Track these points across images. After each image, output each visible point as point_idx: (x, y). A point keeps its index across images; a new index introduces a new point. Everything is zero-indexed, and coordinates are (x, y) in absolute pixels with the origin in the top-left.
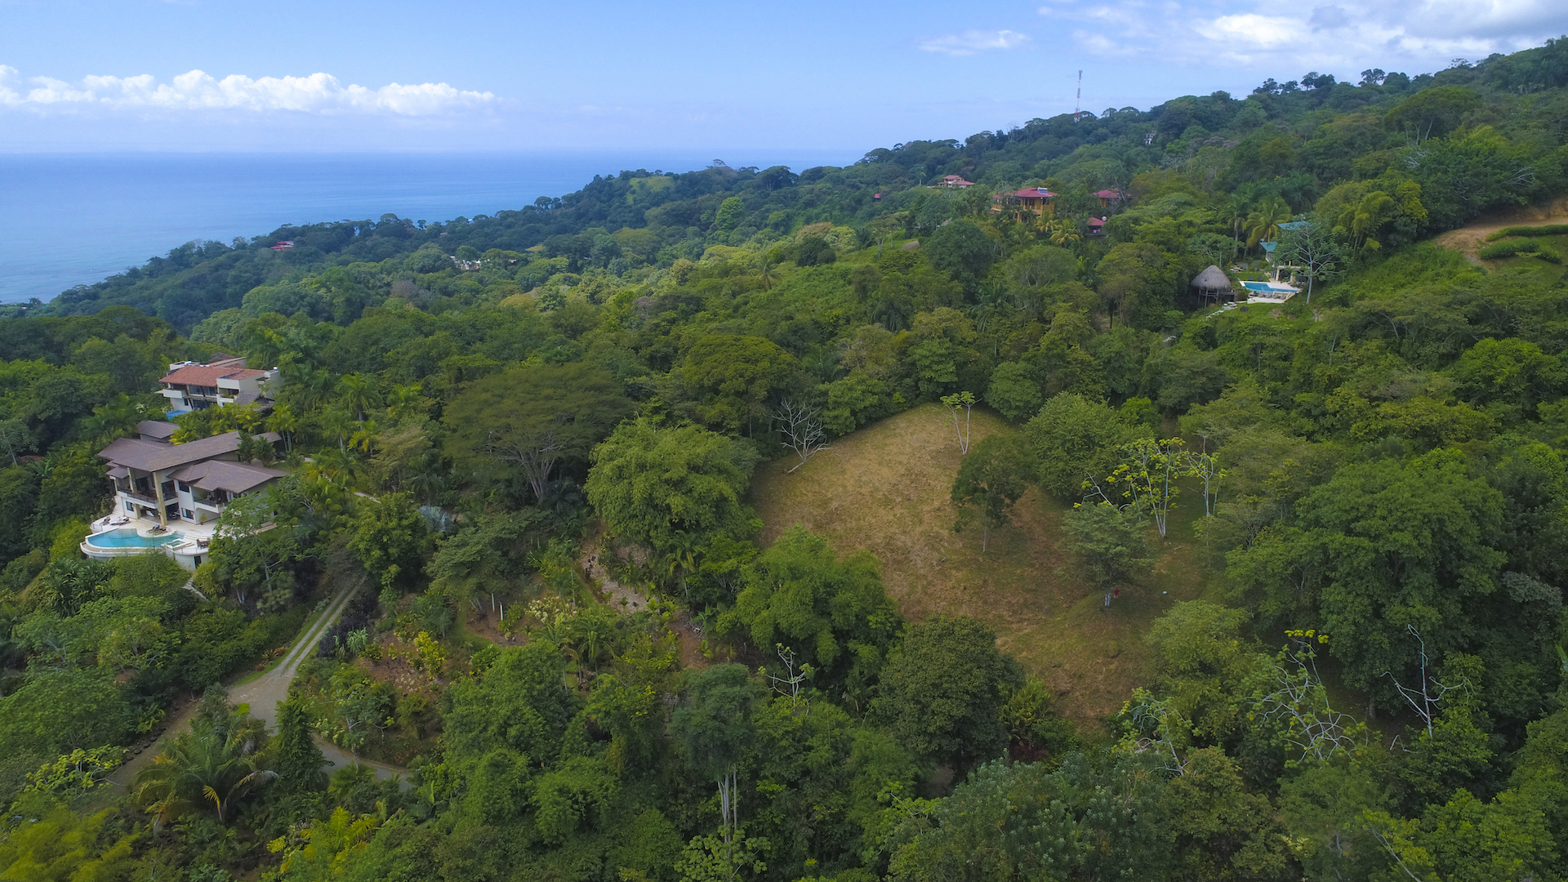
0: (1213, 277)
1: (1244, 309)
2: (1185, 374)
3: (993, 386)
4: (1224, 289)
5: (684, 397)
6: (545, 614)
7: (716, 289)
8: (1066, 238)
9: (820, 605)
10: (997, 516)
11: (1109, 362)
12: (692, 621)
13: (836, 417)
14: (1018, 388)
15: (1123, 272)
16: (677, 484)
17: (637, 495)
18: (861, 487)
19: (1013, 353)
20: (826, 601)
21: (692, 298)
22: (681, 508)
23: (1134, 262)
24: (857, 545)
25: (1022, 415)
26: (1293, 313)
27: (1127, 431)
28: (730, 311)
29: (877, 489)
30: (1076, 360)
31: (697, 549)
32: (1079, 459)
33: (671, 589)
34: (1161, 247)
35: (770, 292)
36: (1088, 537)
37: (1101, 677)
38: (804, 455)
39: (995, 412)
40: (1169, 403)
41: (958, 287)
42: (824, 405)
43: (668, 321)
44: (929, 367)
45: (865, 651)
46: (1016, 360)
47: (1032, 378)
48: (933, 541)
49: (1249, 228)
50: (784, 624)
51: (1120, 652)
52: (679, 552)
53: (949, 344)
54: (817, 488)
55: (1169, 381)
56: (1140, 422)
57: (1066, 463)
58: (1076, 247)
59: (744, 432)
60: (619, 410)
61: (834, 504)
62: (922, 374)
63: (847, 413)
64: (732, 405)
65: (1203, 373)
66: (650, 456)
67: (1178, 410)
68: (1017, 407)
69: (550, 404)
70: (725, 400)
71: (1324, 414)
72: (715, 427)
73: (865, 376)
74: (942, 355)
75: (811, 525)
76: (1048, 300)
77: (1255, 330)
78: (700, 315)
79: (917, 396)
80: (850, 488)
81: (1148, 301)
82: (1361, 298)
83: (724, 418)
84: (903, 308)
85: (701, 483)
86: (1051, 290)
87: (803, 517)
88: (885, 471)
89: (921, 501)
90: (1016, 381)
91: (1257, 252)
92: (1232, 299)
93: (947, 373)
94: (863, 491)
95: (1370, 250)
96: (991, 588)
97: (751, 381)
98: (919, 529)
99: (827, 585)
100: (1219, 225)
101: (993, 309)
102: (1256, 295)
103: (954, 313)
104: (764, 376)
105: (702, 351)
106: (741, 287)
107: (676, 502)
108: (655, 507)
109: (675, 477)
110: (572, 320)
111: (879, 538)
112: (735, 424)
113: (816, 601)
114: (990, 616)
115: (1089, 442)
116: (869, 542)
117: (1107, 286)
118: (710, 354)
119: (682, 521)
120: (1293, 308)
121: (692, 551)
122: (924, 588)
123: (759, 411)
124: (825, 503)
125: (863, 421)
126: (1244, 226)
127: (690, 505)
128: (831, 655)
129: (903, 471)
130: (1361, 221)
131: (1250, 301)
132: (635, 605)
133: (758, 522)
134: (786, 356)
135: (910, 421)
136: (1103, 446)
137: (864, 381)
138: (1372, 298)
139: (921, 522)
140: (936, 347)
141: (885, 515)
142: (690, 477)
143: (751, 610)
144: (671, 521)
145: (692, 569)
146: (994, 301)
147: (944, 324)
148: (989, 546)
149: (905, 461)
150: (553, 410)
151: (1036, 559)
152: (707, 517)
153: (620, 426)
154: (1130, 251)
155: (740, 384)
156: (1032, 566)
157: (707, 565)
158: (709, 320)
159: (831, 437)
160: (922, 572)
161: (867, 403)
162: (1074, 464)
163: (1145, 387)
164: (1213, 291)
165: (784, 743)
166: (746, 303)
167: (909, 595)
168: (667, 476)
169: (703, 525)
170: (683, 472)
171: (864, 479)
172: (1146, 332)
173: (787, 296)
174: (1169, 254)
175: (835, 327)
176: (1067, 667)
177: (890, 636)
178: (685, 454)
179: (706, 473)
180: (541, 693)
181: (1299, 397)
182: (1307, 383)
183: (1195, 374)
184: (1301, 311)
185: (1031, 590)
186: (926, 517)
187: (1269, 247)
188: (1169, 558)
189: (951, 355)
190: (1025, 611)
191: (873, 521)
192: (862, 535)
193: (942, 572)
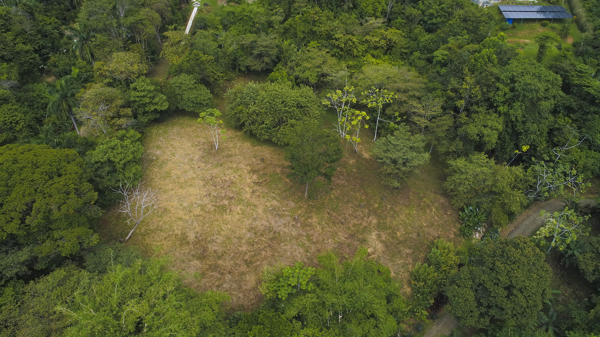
2: (266, 50)
3: (183, 97)
18: (191, 211)
24: (241, 249)
29: (204, 206)
47: (199, 83)
48: (276, 212)
54: (164, 234)
61: (191, 236)
75: (195, 261)
80: (187, 217)
87: (184, 261)
88: (191, 189)
93: (164, 102)
94: (196, 213)
96: (334, 214)
111: (246, 234)
116: (244, 241)
122: (309, 240)
124: (183, 240)
129: (202, 183)
135: (158, 147)
141: (231, 217)
149: (194, 175)
160: (294, 233)
167: (307, 251)
171: (185, 205)
185: (348, 201)
186: (254, 201)
191: (229, 227)
192: (235, 240)
193: (305, 225)
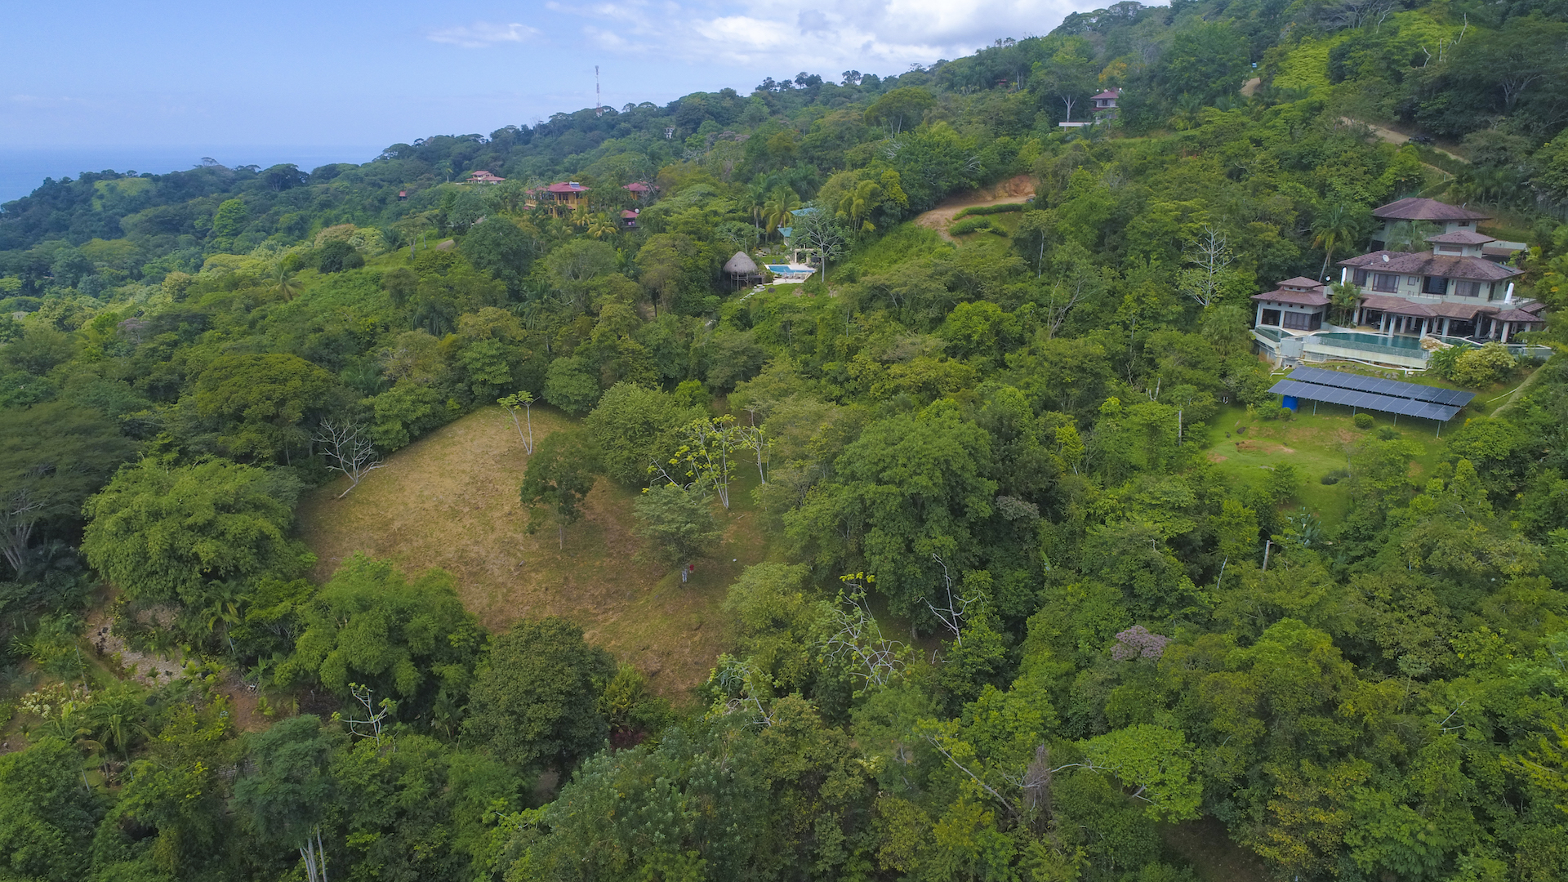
0: (741, 263)
1: (771, 290)
2: (728, 354)
3: (550, 383)
4: (752, 273)
5: (200, 428)
6: (47, 707)
7: (225, 304)
8: (603, 231)
9: (396, 636)
10: (570, 512)
11: (658, 349)
12: (243, 680)
13: (386, 432)
14: (574, 382)
15: (661, 262)
16: (205, 529)
17: (154, 548)
18: (423, 502)
19: (565, 348)
20: (401, 629)
21: (195, 316)
22: (212, 555)
23: (669, 252)
24: (427, 564)
25: (582, 409)
26: (812, 292)
27: (683, 414)
28: (245, 327)
29: (441, 503)
30: (627, 350)
31: (240, 597)
32: (642, 445)
33: (214, 647)
34: (692, 236)
35: (291, 303)
36: (659, 520)
37: (687, 651)
38: (355, 476)
39: (555, 409)
40: (718, 383)
41: (502, 286)
42: (371, 420)
43: (168, 344)
44: (481, 370)
45: (451, 672)
46: (569, 354)
47: (587, 372)
48: (507, 547)
49: (767, 216)
50: (356, 662)
51: (702, 623)
52: (218, 605)
53: (499, 344)
54: (374, 510)
55: (715, 362)
56: (693, 404)
57: (631, 452)
58: (614, 240)
59: (281, 460)
60: (117, 452)
61: (397, 525)
62: (475, 377)
63: (398, 426)
64: (262, 432)
65: (743, 352)
66: (165, 501)
67: (726, 389)
68: (576, 402)
69: (18, 456)
70: (253, 428)
71: (847, 380)
72: (245, 458)
73: (413, 385)
74: (493, 357)
75: (372, 551)
76: (593, 293)
77: (783, 309)
78: (207, 334)
79: (473, 401)
80: (411, 505)
81: (686, 288)
82: (865, 274)
83: (254, 448)
84: (445, 311)
85: (234, 524)
86: (595, 283)
87: (362, 544)
88: (448, 483)
89: (491, 508)
90: (572, 376)
91: (775, 237)
92: (760, 281)
93: (500, 374)
94: (426, 506)
95: (867, 231)
96: (573, 584)
97: (282, 402)
98: (492, 537)
99: (400, 611)
100: (740, 213)
101: (539, 306)
102: (779, 277)
103: (500, 312)
104: (296, 395)
105: (216, 375)
106: (256, 299)
107: (206, 549)
108: (180, 558)
109: (201, 521)
110: (37, 353)
111: (450, 553)
112: (268, 452)
113: (390, 630)
114: (575, 612)
115: (649, 428)
116: (439, 559)
117: (648, 276)
118: (227, 377)
119: (216, 569)
120: (812, 287)
121: (234, 602)
122: (505, 595)
123: (296, 435)
124: (386, 525)
125: (417, 433)
126: (763, 215)
127: (225, 549)
128: (413, 683)
129: (467, 480)
130: (858, 205)
131: (777, 282)
132: (168, 673)
133: (311, 557)
134: (320, 372)
135: (468, 428)
136: (662, 430)
137: (412, 390)
138: (873, 274)
139: (493, 529)
140: (486, 348)
141: (453, 527)
142: (220, 518)
143: (315, 654)
144: (201, 571)
145: (237, 621)
146: (540, 297)
147: (491, 325)
148: (565, 542)
149: (468, 469)
150: (24, 462)
151: (613, 548)
152: (248, 559)
153: (120, 472)
154: (664, 242)
155: (269, 408)
156: (610, 555)
157: (254, 614)
158: (220, 339)
159: (384, 453)
160: (500, 580)
161: (419, 413)
162: (638, 451)
163: (694, 370)
164: (743, 275)
165: (371, 788)
166: (264, 317)
167: (490, 606)
168: (190, 521)
169: (244, 570)
170: (210, 514)
171: (426, 493)
172: (688, 317)
173: (313, 306)
174: (700, 243)
175: (373, 336)
176: (655, 647)
177: (475, 652)
178: (210, 493)
179: (239, 511)
180: (53, 801)
181: (826, 367)
182: (831, 354)
183: (736, 354)
184: (818, 289)
185: (612, 579)
186: (498, 524)
187: (786, 232)
188: (735, 528)
189: (502, 356)
190: (609, 601)
191: (442, 535)
192: (431, 552)
193: (521, 577)
